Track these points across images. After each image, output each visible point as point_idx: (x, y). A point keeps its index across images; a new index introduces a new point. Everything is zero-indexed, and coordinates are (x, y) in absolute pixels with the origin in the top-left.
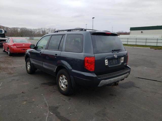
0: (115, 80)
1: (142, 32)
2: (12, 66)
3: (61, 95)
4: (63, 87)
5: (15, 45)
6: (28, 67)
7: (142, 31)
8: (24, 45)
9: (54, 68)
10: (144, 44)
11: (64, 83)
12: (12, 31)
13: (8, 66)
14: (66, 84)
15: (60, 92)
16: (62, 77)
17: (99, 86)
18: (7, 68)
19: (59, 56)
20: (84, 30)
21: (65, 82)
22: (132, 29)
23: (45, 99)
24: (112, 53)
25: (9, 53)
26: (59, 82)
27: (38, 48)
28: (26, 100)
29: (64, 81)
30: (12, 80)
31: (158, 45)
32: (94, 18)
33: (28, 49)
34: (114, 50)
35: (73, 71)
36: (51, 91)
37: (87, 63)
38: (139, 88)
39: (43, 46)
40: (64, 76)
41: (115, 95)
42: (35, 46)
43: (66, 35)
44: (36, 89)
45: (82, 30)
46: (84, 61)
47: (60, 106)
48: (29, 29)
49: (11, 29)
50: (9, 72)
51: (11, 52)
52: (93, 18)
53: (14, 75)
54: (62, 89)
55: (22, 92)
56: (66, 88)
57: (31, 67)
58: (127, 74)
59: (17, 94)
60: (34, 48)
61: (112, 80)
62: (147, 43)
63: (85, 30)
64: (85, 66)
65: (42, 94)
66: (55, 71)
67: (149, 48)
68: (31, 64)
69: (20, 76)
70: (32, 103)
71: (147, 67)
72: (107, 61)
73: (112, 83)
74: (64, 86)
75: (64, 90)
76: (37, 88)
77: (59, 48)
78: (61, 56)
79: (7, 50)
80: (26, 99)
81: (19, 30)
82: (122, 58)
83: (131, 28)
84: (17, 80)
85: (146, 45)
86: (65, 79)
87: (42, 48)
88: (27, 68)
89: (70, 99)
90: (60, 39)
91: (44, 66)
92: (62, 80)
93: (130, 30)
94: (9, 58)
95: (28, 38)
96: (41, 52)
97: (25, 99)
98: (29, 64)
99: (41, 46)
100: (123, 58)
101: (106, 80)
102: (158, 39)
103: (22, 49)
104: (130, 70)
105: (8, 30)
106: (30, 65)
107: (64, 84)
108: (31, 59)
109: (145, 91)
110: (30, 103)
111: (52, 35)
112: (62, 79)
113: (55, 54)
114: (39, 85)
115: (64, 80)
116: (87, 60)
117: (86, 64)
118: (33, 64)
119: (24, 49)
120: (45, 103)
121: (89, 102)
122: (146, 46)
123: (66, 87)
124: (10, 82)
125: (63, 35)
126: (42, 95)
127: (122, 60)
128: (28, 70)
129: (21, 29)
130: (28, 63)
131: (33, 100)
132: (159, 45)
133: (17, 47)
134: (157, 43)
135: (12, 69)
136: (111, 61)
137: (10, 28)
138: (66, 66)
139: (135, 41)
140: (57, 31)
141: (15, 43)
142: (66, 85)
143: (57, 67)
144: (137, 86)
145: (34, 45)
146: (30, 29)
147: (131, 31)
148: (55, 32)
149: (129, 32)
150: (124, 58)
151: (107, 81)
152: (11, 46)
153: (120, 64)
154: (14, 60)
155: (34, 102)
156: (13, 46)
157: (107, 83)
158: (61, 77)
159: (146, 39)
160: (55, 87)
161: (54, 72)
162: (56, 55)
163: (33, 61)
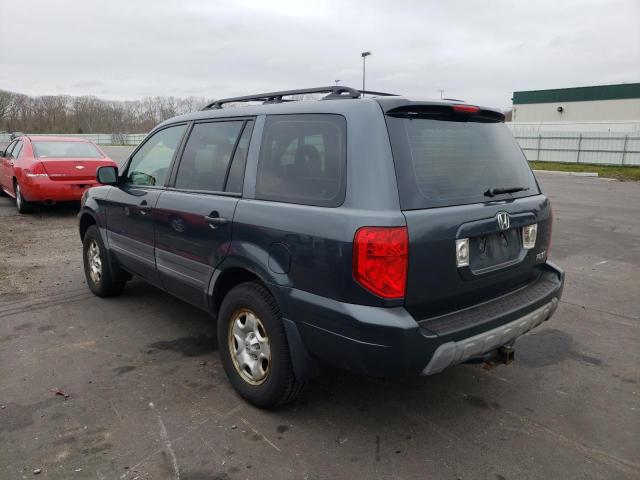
0: (503, 337)
1: (561, 110)
2: (28, 261)
3: (241, 406)
4: (247, 368)
5: (41, 168)
6: (94, 268)
7: (562, 105)
8: (80, 167)
9: (205, 278)
10: (571, 158)
11: (253, 349)
12: (40, 111)
13: (10, 261)
14: (262, 355)
15: (237, 390)
16: (243, 321)
17: (427, 371)
18: (6, 268)
19: (230, 220)
20: (348, 93)
21: (257, 345)
22: (521, 98)
23: (164, 433)
24: (487, 203)
25: (19, 201)
26: (232, 345)
27: (132, 182)
28: (72, 440)
29: (254, 341)
30: (18, 328)
31: (627, 163)
32: (368, 54)
33: (92, 185)
34: (497, 192)
35: (298, 294)
36: (194, 385)
37: (368, 258)
38: (596, 362)
39: (157, 172)
40: (251, 318)
41: (496, 406)
42: (120, 174)
43: (260, 122)
44: (126, 375)
45: (338, 92)
46: (354, 247)
47: (235, 470)
48: (109, 102)
49: (37, 101)
50: (10, 290)
51: (27, 199)
52: (364, 55)
53: (31, 303)
54: (244, 375)
55: (59, 394)
56: (263, 372)
57: (105, 266)
58: (549, 304)
59: (29, 406)
60: (114, 180)
61: (489, 337)
62: (582, 153)
63: (355, 95)
64: (358, 276)
65: (151, 404)
66: (211, 293)
67: (596, 174)
68: (105, 255)
69: (59, 307)
70: (100, 454)
71: (606, 258)
72: (462, 247)
73: (487, 353)
74: (252, 364)
75: (253, 383)
76: (131, 368)
77: (227, 183)
78: (236, 220)
79: (9, 190)
80: (70, 433)
81: (69, 105)
82: (531, 229)
83: (515, 93)
84: (43, 329)
85: (578, 164)
86: (258, 334)
87: (153, 180)
88: (88, 269)
89: (282, 429)
90: (233, 141)
91: (161, 266)
92: (244, 336)
93: (514, 103)
94: (18, 226)
95: (105, 138)
96: (144, 203)
97: (66, 435)
98: (95, 253)
99: (150, 173)
100: (533, 229)
101: (460, 343)
102: (627, 139)
103: (72, 185)
104: (563, 283)
105: (25, 108)
106: (101, 257)
107: (254, 356)
108: (103, 231)
109: (631, 381)
110: (91, 456)
111: (195, 122)
112: (245, 332)
113: (210, 212)
114: (141, 351)
115: (253, 336)
116: (370, 245)
117: (364, 264)
118: (112, 252)
119: (82, 186)
120: (164, 454)
121: (378, 442)
122: (581, 167)
123: (264, 369)
124: (8, 338)
125: (247, 120)
126: (149, 408)
127: (527, 239)
128: (94, 280)
129: (78, 102)
130: (94, 249)
131: (108, 435)
132: (631, 160)
133: (52, 178)
134: (626, 152)
135: (25, 272)
136: (481, 246)
137: (31, 100)
138: (265, 272)
139: (536, 147)
140: (220, 104)
141: (43, 159)
142: (265, 363)
143: (218, 273)
144: (588, 355)
145: (116, 169)
146: (114, 103)
147: (518, 106)
148: (210, 106)
149: (509, 110)
150: (536, 226)
151: (468, 344)
152: (28, 171)
153: (522, 257)
154: (38, 233)
155: (108, 446)
156: (34, 173)
157: (467, 357)
158: (239, 322)
159: (581, 138)
160: (213, 364)
161: (208, 295)
162: (215, 214)
163: (114, 239)
